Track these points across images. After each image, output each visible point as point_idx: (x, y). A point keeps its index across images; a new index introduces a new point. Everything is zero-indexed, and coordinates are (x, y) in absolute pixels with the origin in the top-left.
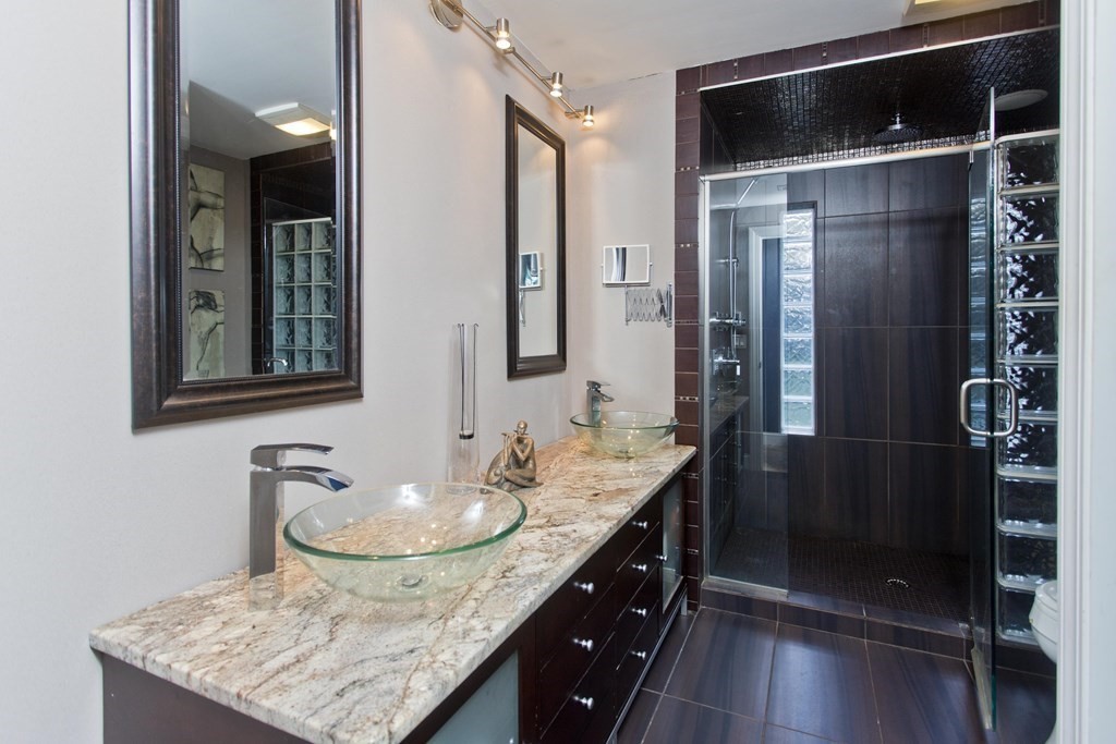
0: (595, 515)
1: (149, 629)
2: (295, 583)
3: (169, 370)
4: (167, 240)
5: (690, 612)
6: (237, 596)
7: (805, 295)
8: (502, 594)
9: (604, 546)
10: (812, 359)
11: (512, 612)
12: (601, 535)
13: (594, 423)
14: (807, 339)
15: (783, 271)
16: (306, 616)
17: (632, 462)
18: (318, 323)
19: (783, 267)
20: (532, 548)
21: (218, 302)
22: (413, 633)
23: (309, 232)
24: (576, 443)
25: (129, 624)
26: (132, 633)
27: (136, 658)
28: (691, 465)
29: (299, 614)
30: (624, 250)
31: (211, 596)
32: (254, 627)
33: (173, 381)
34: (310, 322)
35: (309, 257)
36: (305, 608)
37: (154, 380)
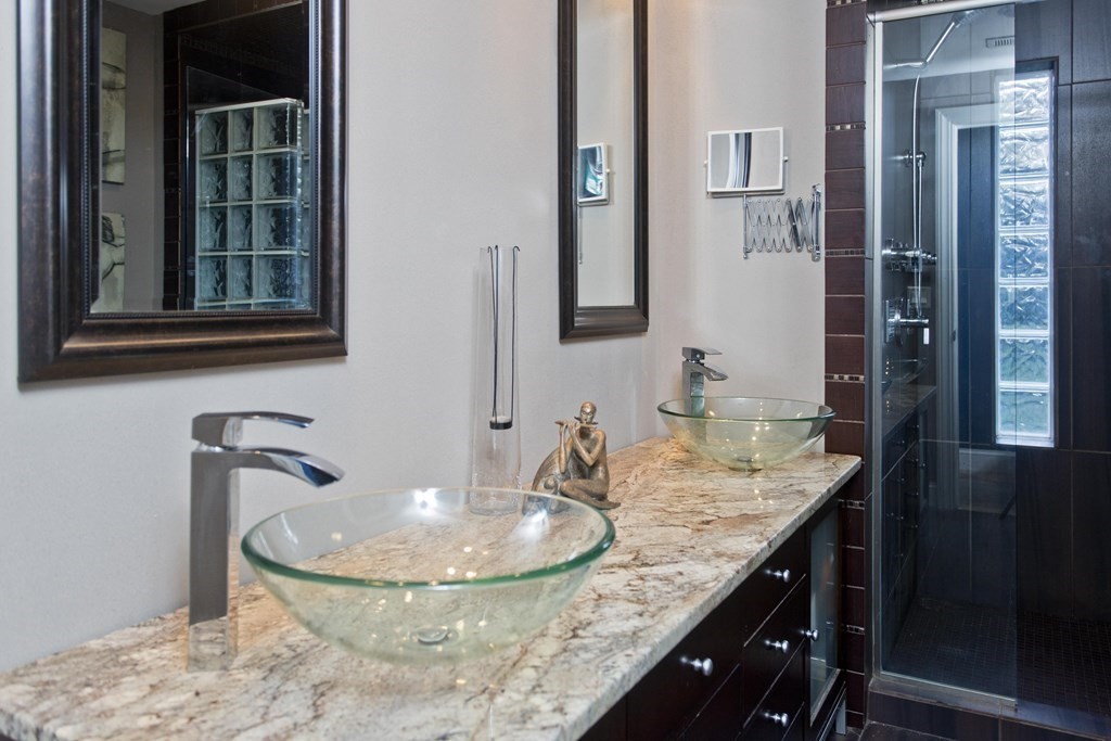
0: (709, 551)
1: (43, 690)
2: (253, 634)
3: (71, 294)
4: (71, 92)
5: (850, 729)
6: (168, 650)
7: (1037, 214)
8: (576, 661)
9: (729, 597)
10: (1049, 321)
11: (596, 687)
12: (723, 581)
13: (694, 413)
14: (1039, 287)
15: (999, 176)
16: (275, 680)
17: (758, 478)
18: (262, 263)
19: (1000, 168)
20: (615, 597)
21: (115, 231)
22: (442, 713)
23: (249, 123)
24: (663, 448)
25: (13, 683)
26: (19, 694)
27: (26, 732)
28: (852, 487)
29: (264, 679)
30: (748, 136)
31: (130, 648)
32: (197, 694)
33: (77, 312)
34: (250, 263)
35: (248, 160)
36: (271, 670)
37: (51, 308)
